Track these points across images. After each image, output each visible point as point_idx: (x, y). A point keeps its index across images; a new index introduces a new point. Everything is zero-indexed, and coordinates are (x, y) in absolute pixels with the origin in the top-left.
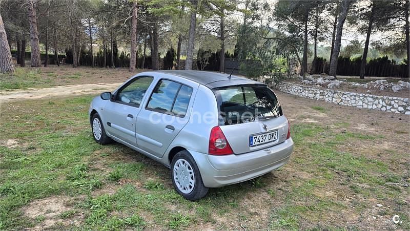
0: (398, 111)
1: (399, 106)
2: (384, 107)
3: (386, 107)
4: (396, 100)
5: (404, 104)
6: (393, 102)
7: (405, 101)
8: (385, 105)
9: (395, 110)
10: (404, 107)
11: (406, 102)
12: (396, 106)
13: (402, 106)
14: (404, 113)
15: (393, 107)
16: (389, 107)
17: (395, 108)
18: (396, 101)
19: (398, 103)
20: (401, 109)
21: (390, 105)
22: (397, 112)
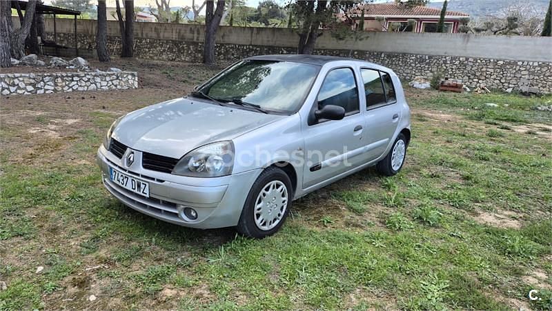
0: (28, 92)
1: (26, 85)
2: (6, 90)
3: (8, 89)
4: (21, 77)
5: (33, 81)
6: (16, 81)
7: (31, 77)
8: (7, 87)
9: (24, 91)
10: (33, 85)
11: (34, 79)
12: (22, 85)
13: (31, 84)
14: (36, 93)
15: (19, 88)
16: (12, 89)
17: (23, 89)
18: (21, 79)
19: (23, 81)
20: (30, 88)
21: (14, 85)
22: (26, 93)
